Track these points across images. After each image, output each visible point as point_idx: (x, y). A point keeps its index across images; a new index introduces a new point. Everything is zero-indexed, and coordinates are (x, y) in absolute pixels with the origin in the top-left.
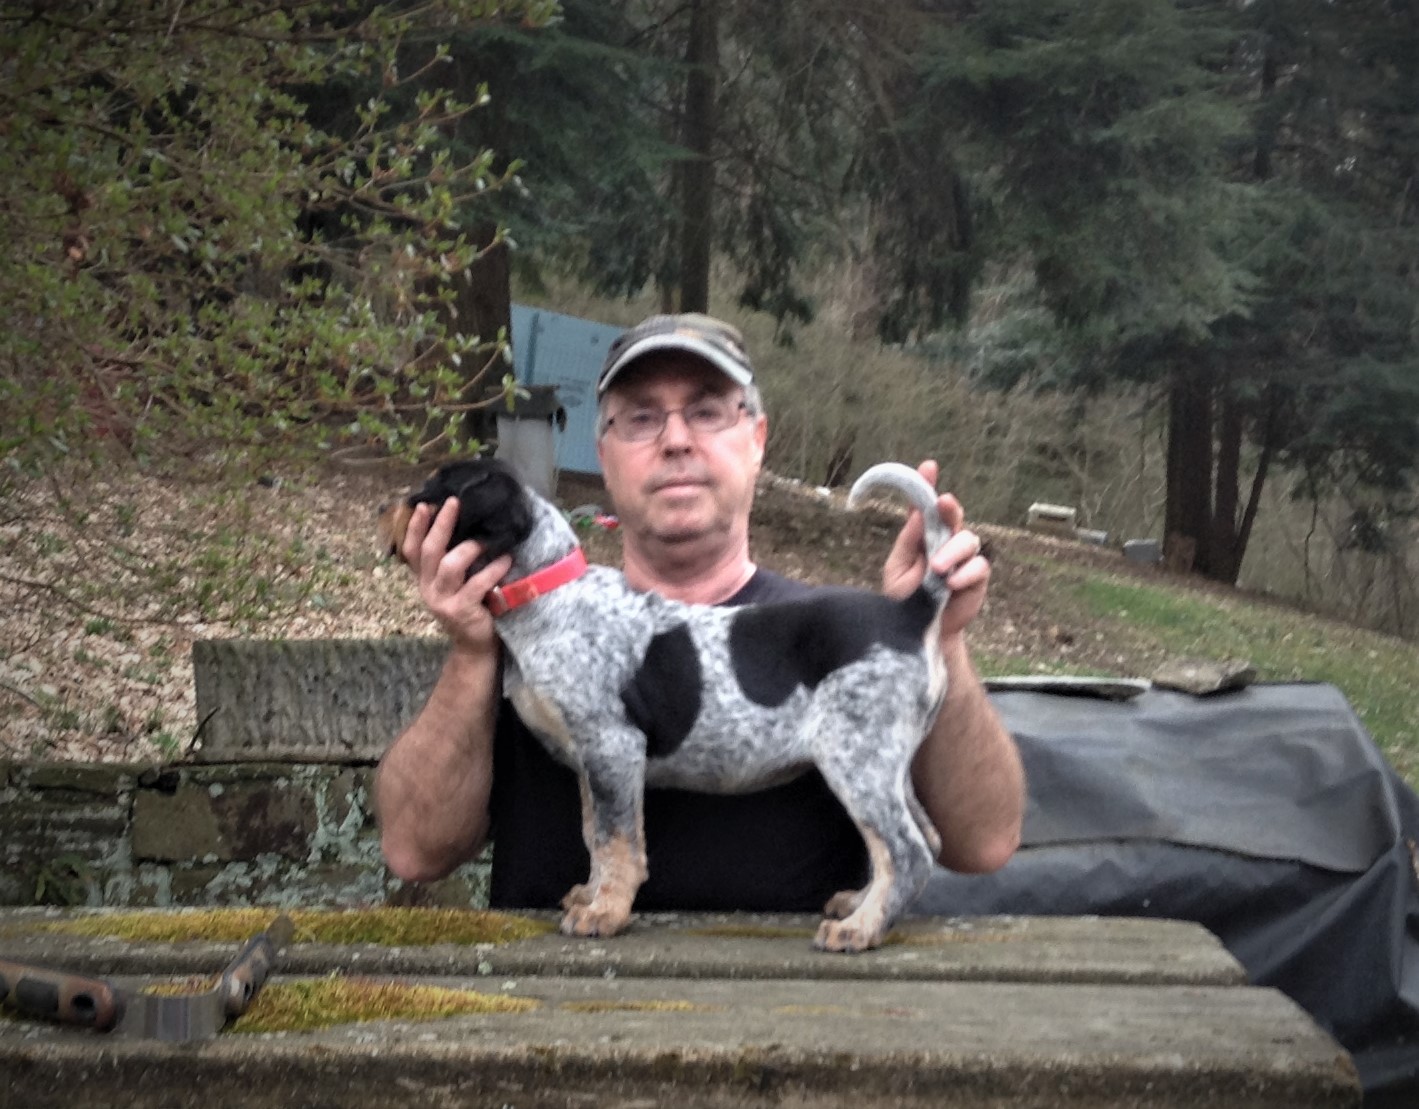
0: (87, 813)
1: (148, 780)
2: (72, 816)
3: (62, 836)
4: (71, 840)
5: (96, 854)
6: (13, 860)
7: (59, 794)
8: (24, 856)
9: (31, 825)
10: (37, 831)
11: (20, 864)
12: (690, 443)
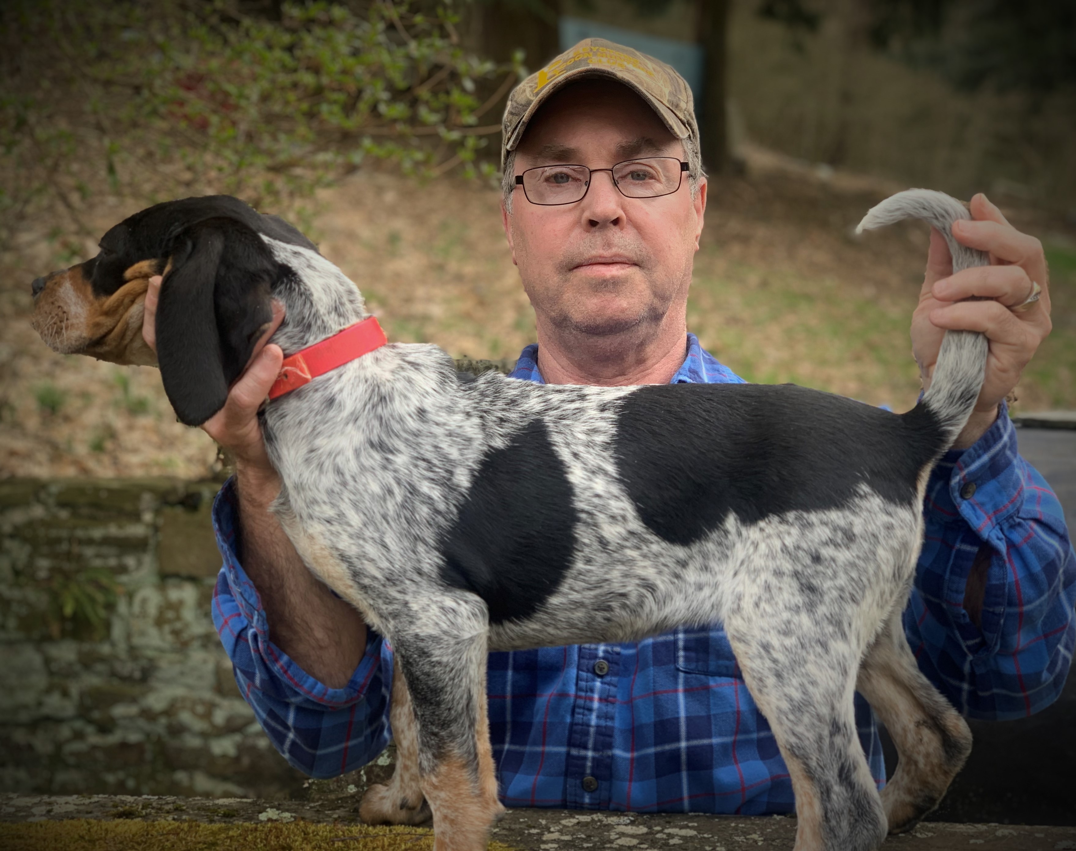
0: (113, 530)
1: (172, 498)
2: (97, 533)
3: (89, 552)
4: (98, 556)
5: (123, 569)
6: (43, 574)
7: (85, 511)
8: (53, 570)
9: (58, 541)
10: (64, 547)
11: (49, 579)
12: (620, 213)
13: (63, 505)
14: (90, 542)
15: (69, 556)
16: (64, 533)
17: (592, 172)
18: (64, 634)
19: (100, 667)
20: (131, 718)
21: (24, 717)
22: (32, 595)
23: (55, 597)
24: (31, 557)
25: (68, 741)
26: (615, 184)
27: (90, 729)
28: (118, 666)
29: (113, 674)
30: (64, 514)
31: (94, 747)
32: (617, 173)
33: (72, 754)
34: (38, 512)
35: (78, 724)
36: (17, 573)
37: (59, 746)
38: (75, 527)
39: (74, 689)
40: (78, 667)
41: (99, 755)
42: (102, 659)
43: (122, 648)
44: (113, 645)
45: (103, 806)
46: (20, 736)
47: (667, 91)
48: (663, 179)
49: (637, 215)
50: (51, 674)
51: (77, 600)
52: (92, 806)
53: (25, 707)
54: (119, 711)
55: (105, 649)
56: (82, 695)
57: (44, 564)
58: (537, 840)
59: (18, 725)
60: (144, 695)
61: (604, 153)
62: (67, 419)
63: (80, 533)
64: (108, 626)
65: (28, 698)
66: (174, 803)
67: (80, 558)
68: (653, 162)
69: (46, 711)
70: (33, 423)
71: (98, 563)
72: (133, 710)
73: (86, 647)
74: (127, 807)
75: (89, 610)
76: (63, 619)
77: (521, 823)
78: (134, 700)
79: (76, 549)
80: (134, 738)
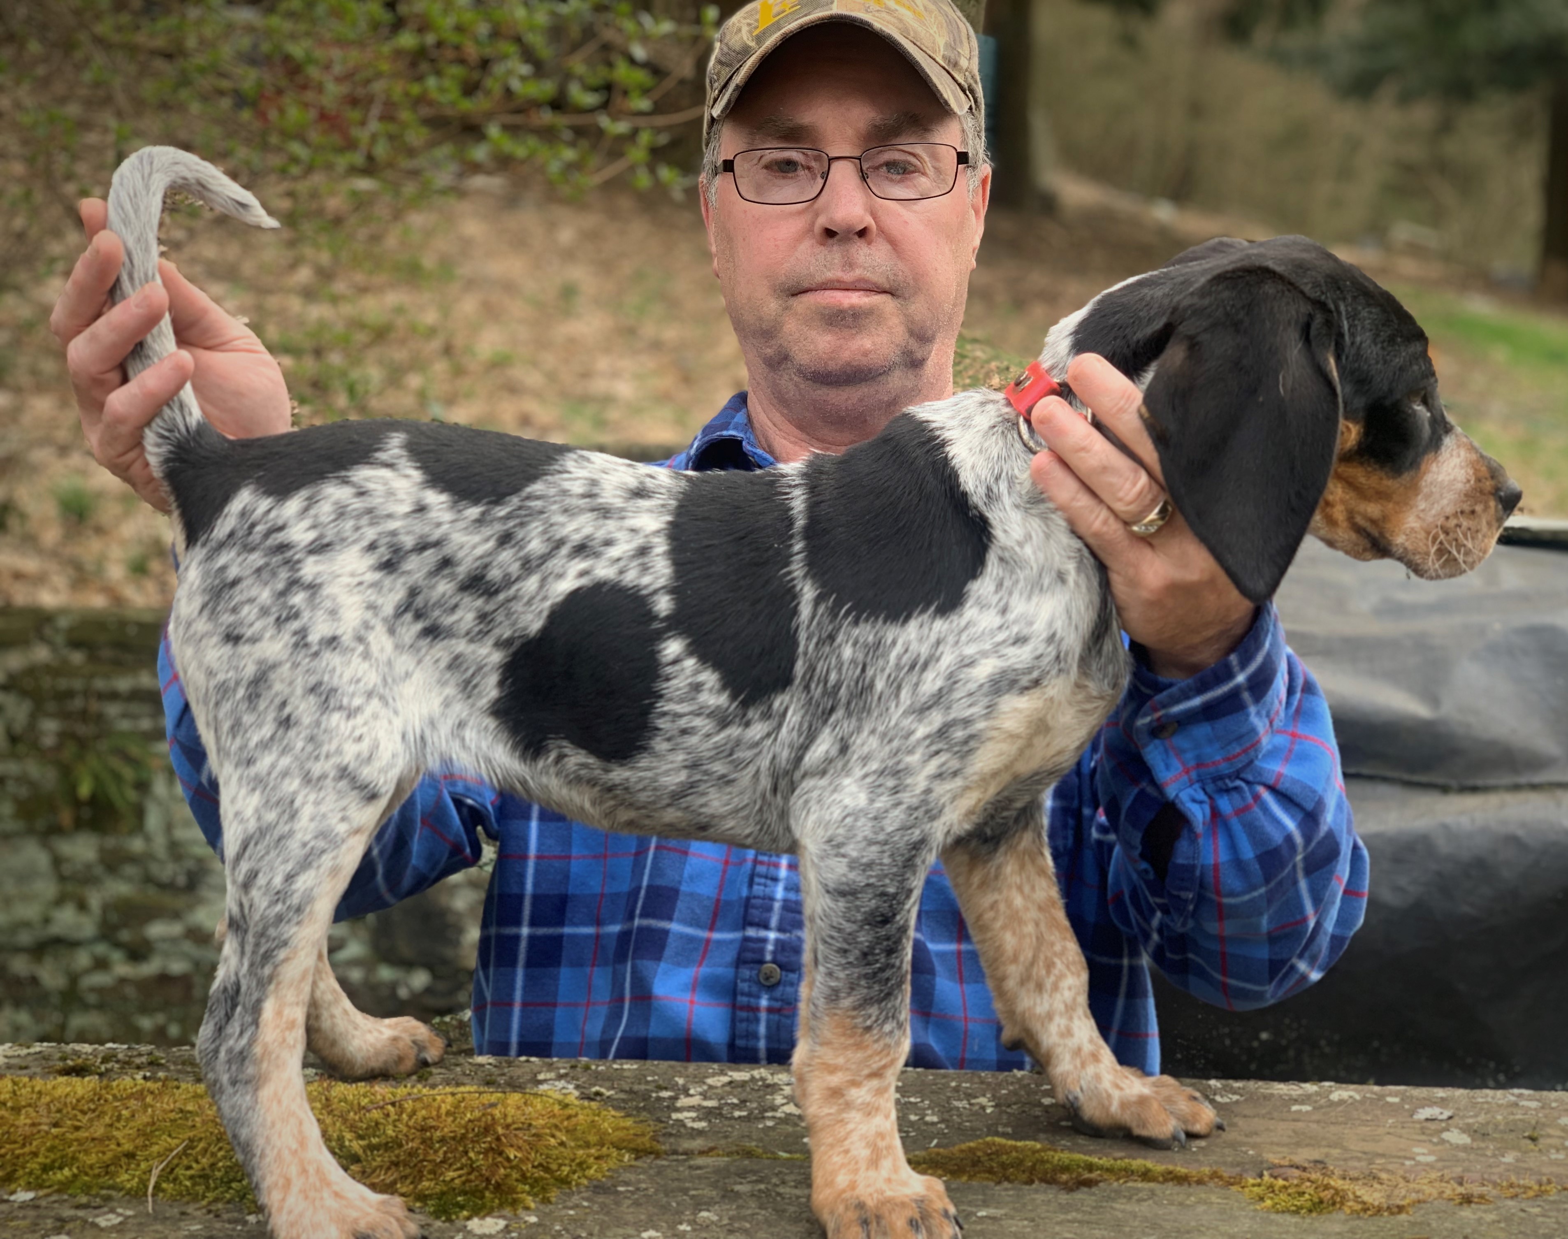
2: (123, 684)
6: (49, 741)
7: (107, 653)
8: (64, 736)
9: (69, 694)
10: (78, 703)
11: (59, 747)
12: (869, 221)
13: (76, 644)
14: (113, 696)
15: (84, 716)
16: (77, 684)
17: (831, 160)
18: (79, 825)
19: (130, 870)
20: (173, 940)
21: (25, 938)
22: (33, 769)
23: (66, 772)
24: (34, 717)
25: (88, 971)
26: (864, 177)
27: (117, 956)
28: (155, 869)
29: (148, 879)
30: (77, 658)
31: (123, 981)
32: (866, 160)
33: (92, 989)
34: (41, 654)
35: (101, 949)
36: (13, 739)
37: (74, 979)
38: (92, 676)
39: (95, 900)
40: (99, 870)
41: (130, 991)
42: (132, 859)
43: (159, 844)
44: (148, 839)
45: (46, 1058)
46: (20, 965)
47: (941, 41)
48: (930, 171)
49: (892, 224)
50: (62, 879)
51: (96, 778)
52: (30, 1058)
53: (26, 924)
54: (157, 930)
55: (137, 845)
56: (106, 908)
57: (50, 727)
58: (668, 1107)
59: (17, 950)
60: (191, 907)
61: (850, 132)
62: (99, 530)
63: (100, 684)
64: (140, 813)
65: (30, 912)
66: (150, 1054)
67: (100, 718)
68: (918, 149)
69: (55, 930)
70: (51, 535)
71: (125, 725)
72: (176, 929)
73: (111, 842)
74: (80, 1061)
75: (112, 790)
76: (77, 803)
77: (648, 1082)
78: (176, 915)
79: (94, 706)
80: (177, 967)
